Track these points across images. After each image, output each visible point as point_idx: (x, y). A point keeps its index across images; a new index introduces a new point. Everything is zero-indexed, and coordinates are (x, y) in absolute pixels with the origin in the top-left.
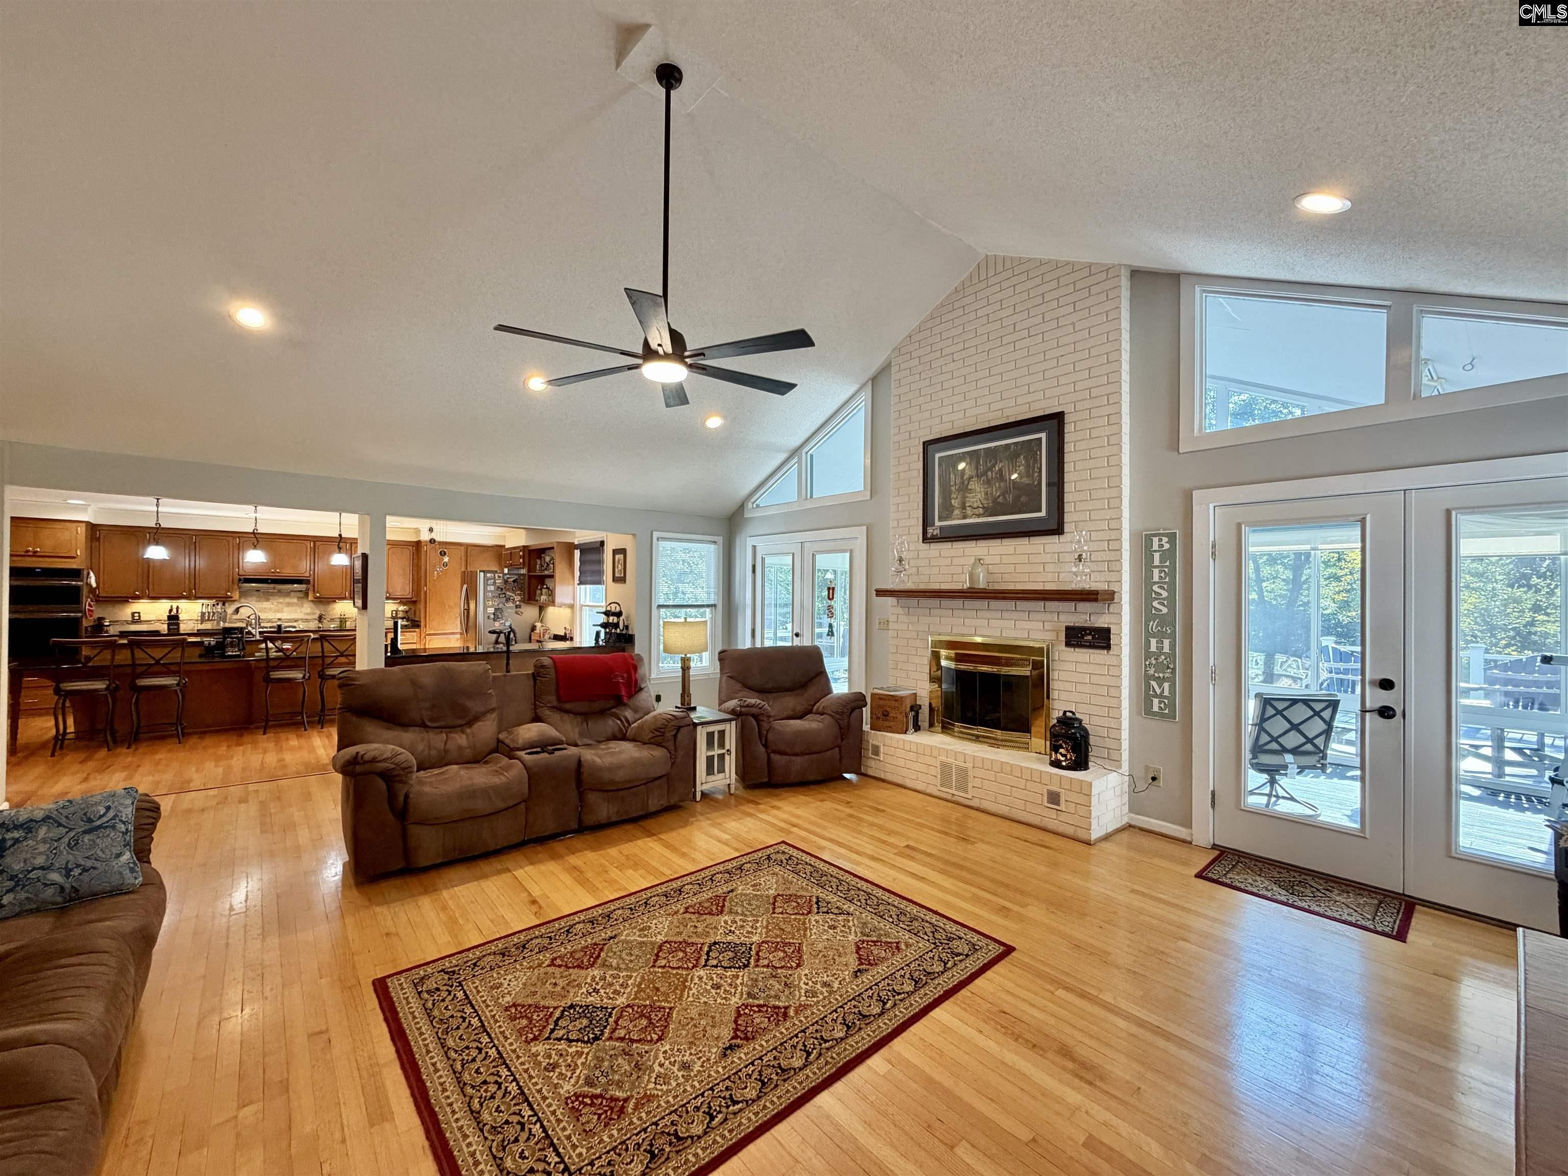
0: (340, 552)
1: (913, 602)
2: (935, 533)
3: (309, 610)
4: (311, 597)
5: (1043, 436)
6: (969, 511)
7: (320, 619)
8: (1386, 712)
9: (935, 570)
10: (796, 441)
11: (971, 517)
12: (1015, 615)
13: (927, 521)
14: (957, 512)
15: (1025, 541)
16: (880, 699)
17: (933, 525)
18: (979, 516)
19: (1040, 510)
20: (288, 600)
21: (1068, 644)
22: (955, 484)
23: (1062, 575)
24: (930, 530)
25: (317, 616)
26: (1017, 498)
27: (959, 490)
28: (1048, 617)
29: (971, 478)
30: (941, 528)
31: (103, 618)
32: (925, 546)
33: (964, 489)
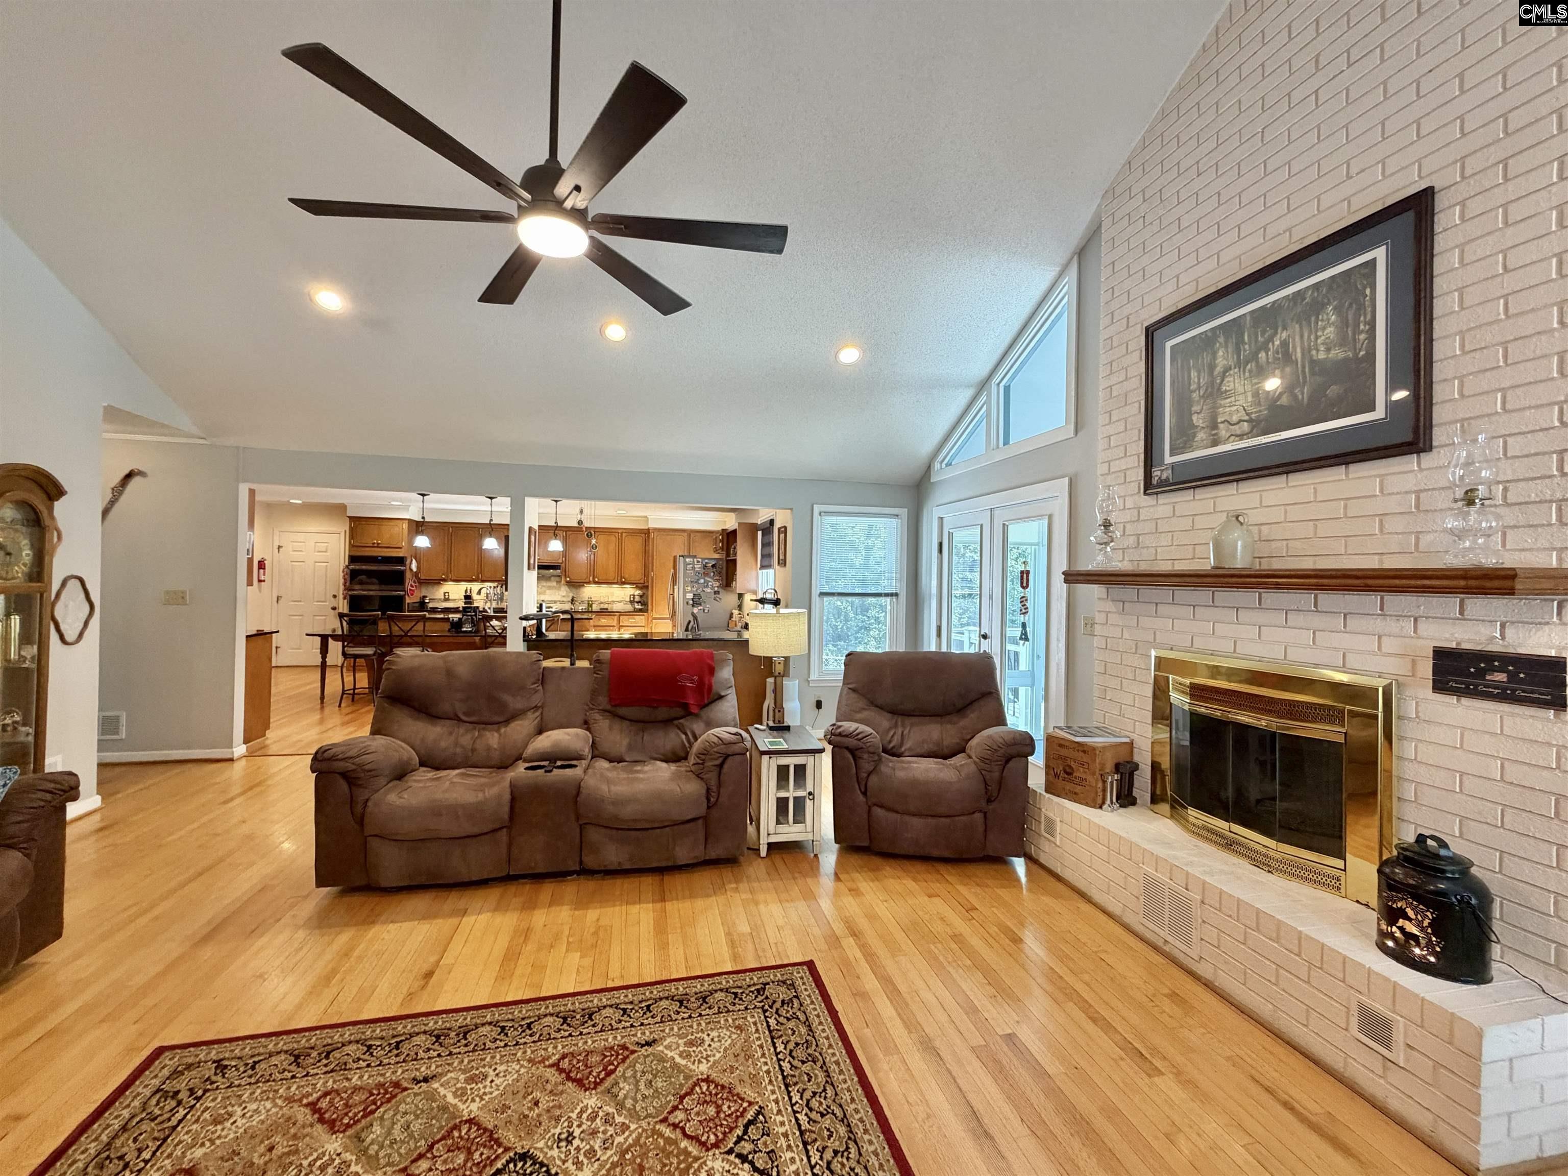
0: (556, 539)
1: (1130, 592)
2: (1164, 477)
3: (564, 594)
4: (563, 582)
5: (1380, 254)
6: (1223, 432)
7: (573, 601)
9: (1165, 540)
10: (980, 369)
11: (1227, 441)
13: (1151, 456)
14: (1201, 435)
15: (1339, 472)
16: (1060, 745)
17: (1162, 462)
18: (1241, 437)
19: (1372, 408)
20: (549, 584)
21: (1440, 686)
22: (1199, 388)
23: (1426, 540)
24: (1156, 473)
25: (570, 599)
26: (1320, 393)
27: (1205, 397)
28: (1392, 626)
29: (1227, 369)
30: (1173, 466)
31: (425, 597)
32: (1149, 500)
33: (1214, 392)
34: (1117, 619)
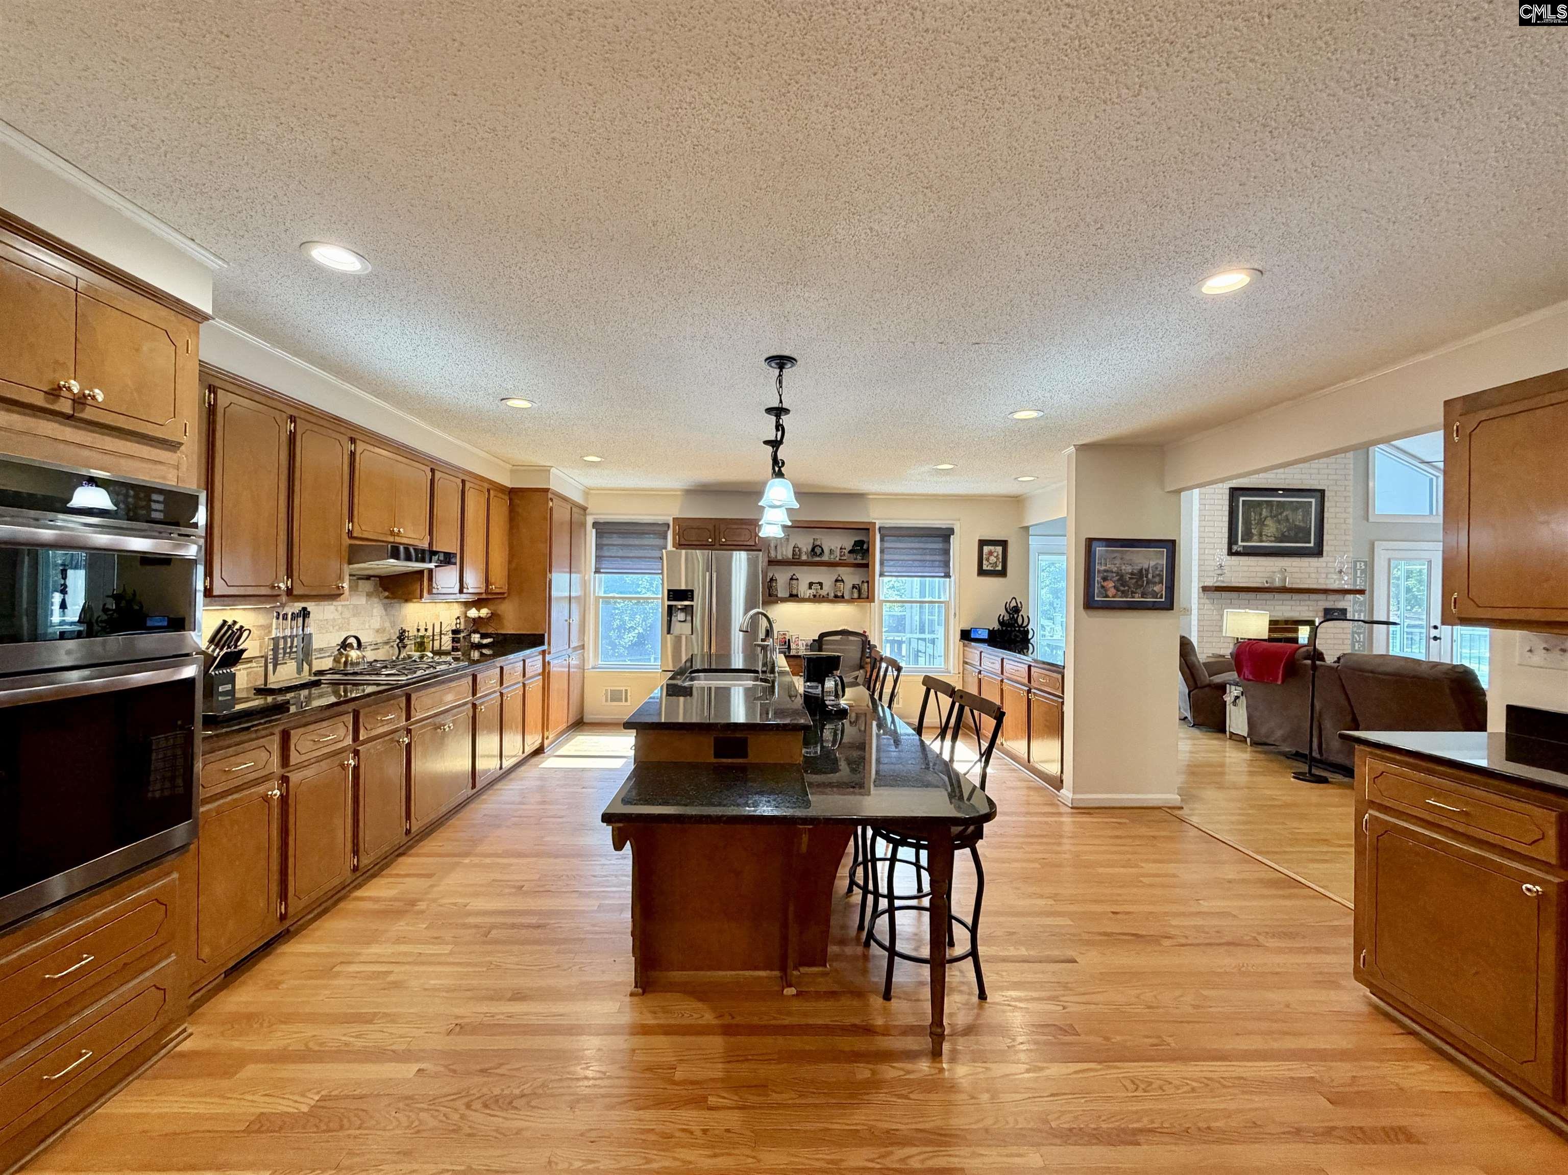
2: (1238, 550)
3: (378, 623)
5: (1313, 501)
6: (1264, 538)
8: (1435, 638)
11: (1266, 542)
12: (1293, 603)
13: (1232, 540)
14: (1255, 538)
15: (1299, 559)
17: (1236, 543)
18: (1271, 541)
19: (1310, 543)
22: (1255, 520)
24: (1235, 548)
26: (1296, 534)
27: (1257, 524)
28: (1312, 603)
29: (1266, 517)
30: (1244, 547)
32: (1229, 558)
33: (1261, 523)
34: (1210, 606)
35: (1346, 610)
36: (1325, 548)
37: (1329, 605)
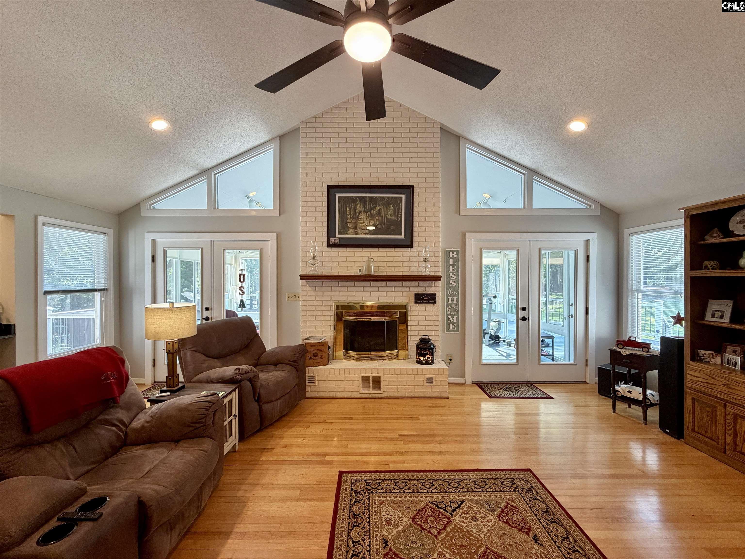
1: (320, 282)
2: (336, 242)
5: (403, 196)
6: (359, 231)
8: (524, 319)
9: (335, 264)
11: (360, 234)
12: (387, 289)
13: (330, 233)
14: (351, 231)
15: (391, 250)
17: (334, 236)
18: (366, 234)
19: (401, 235)
21: (416, 302)
22: (350, 215)
23: (412, 268)
24: (332, 240)
26: (388, 227)
27: (353, 218)
28: (405, 289)
29: (360, 212)
30: (340, 239)
32: (329, 249)
33: (356, 217)
34: (313, 293)
35: (435, 295)
36: (415, 239)
37: (420, 290)
